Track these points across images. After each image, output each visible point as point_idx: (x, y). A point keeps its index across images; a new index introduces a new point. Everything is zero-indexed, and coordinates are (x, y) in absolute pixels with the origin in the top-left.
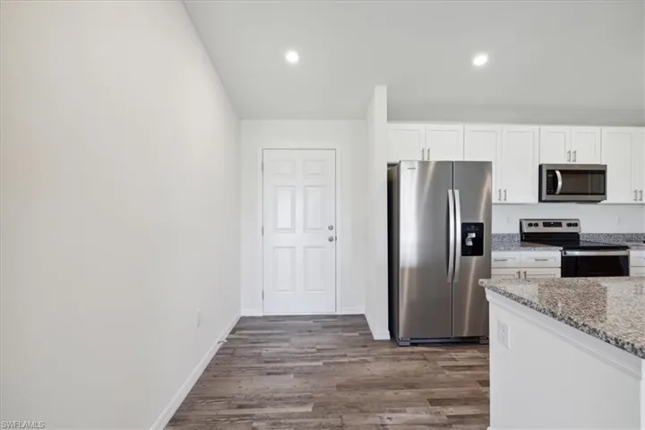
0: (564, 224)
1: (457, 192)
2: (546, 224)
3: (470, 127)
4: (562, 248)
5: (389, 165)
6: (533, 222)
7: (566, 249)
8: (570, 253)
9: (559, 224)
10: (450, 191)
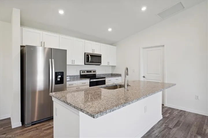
0: (92, 71)
1: (53, 60)
2: (87, 72)
3: (62, 36)
4: (89, 79)
5: (21, 46)
6: (84, 71)
7: (90, 79)
8: (92, 80)
9: (91, 72)
10: (50, 60)
